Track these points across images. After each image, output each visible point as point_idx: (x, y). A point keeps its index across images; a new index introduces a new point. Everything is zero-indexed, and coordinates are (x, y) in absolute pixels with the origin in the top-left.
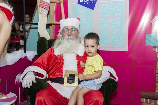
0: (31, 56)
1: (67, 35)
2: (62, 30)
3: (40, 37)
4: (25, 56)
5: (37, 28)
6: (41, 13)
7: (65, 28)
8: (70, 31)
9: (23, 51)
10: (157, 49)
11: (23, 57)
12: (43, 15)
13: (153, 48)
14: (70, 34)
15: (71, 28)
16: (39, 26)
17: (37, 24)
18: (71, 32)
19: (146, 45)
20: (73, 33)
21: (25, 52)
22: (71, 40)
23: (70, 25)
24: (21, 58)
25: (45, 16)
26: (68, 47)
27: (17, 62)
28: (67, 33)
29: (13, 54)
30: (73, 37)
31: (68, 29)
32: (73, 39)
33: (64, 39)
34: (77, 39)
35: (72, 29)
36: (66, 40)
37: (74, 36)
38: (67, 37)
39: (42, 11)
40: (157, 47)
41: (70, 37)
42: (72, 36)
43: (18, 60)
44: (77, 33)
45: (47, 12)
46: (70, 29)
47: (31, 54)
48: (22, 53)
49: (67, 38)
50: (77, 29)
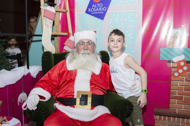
0: (34, 73)
1: (83, 49)
2: (77, 44)
3: (45, 51)
4: (28, 73)
5: (41, 41)
6: (45, 24)
7: (80, 42)
8: (86, 44)
9: (26, 66)
10: (171, 63)
11: (26, 75)
12: (48, 26)
13: (168, 62)
14: (86, 48)
15: (87, 41)
16: (43, 38)
17: (41, 36)
18: (87, 46)
19: (160, 59)
20: (90, 47)
21: (28, 68)
22: (87, 55)
23: (86, 38)
24: (24, 76)
25: (50, 26)
26: (84, 63)
27: (19, 80)
28: (82, 46)
29: (15, 71)
31: (83, 42)
32: (89, 54)
33: (79, 53)
34: (93, 54)
35: (88, 42)
36: (81, 54)
37: (90, 51)
38: (82, 51)
39: (46, 21)
40: (172, 61)
41: (86, 51)
42: (88, 51)
43: (20, 78)
44: (94, 47)
45: (52, 22)
47: (35, 70)
48: (25, 69)
49: (83, 53)
50: (94, 43)
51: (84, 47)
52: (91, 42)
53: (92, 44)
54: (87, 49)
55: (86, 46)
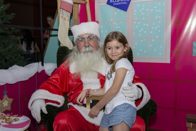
0: (49, 70)
3: (61, 46)
4: (42, 70)
5: (57, 35)
6: (62, 17)
8: (86, 40)
9: (40, 63)
11: (39, 71)
12: (65, 19)
14: (87, 45)
15: (87, 36)
16: (59, 33)
17: (57, 30)
20: (91, 43)
21: (43, 65)
22: (90, 54)
23: (86, 33)
24: (37, 72)
25: (67, 20)
27: (32, 77)
29: (28, 67)
30: (92, 49)
31: (83, 38)
32: (92, 51)
33: (80, 52)
35: (89, 37)
36: (83, 53)
37: (93, 47)
39: (63, 13)
41: (87, 49)
43: (33, 75)
45: (69, 14)
46: (87, 38)
47: (49, 67)
48: (39, 66)
50: (96, 37)
51: (85, 44)
52: (93, 37)
53: (94, 38)
54: (89, 46)
55: (87, 43)
